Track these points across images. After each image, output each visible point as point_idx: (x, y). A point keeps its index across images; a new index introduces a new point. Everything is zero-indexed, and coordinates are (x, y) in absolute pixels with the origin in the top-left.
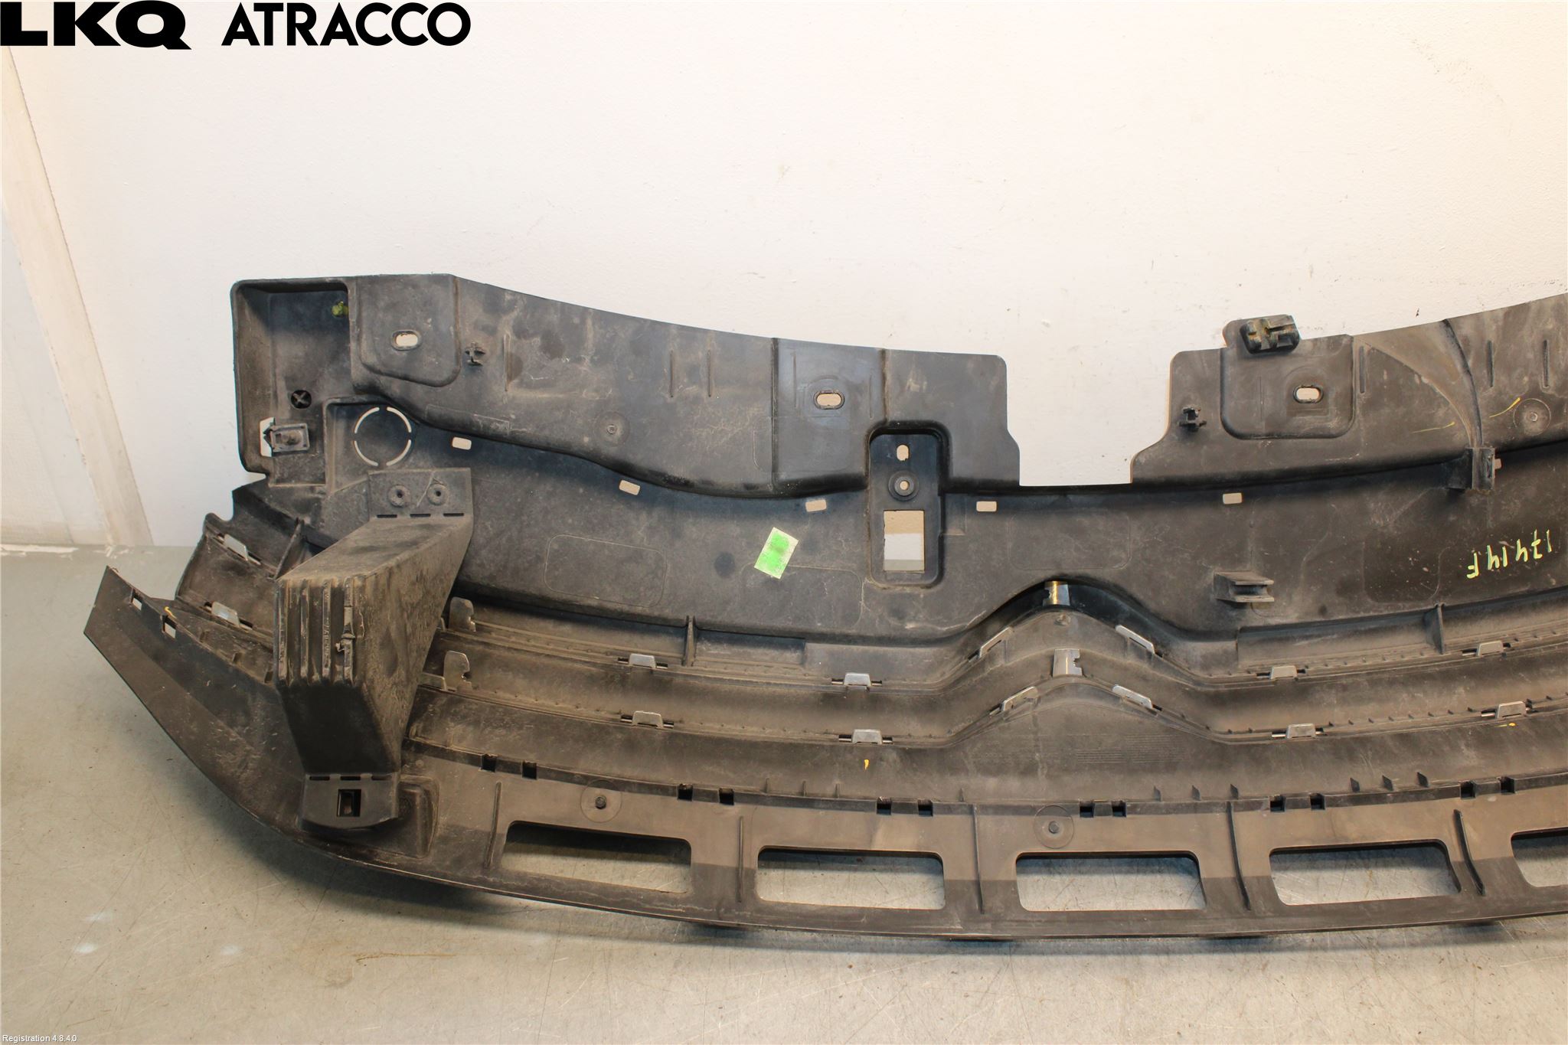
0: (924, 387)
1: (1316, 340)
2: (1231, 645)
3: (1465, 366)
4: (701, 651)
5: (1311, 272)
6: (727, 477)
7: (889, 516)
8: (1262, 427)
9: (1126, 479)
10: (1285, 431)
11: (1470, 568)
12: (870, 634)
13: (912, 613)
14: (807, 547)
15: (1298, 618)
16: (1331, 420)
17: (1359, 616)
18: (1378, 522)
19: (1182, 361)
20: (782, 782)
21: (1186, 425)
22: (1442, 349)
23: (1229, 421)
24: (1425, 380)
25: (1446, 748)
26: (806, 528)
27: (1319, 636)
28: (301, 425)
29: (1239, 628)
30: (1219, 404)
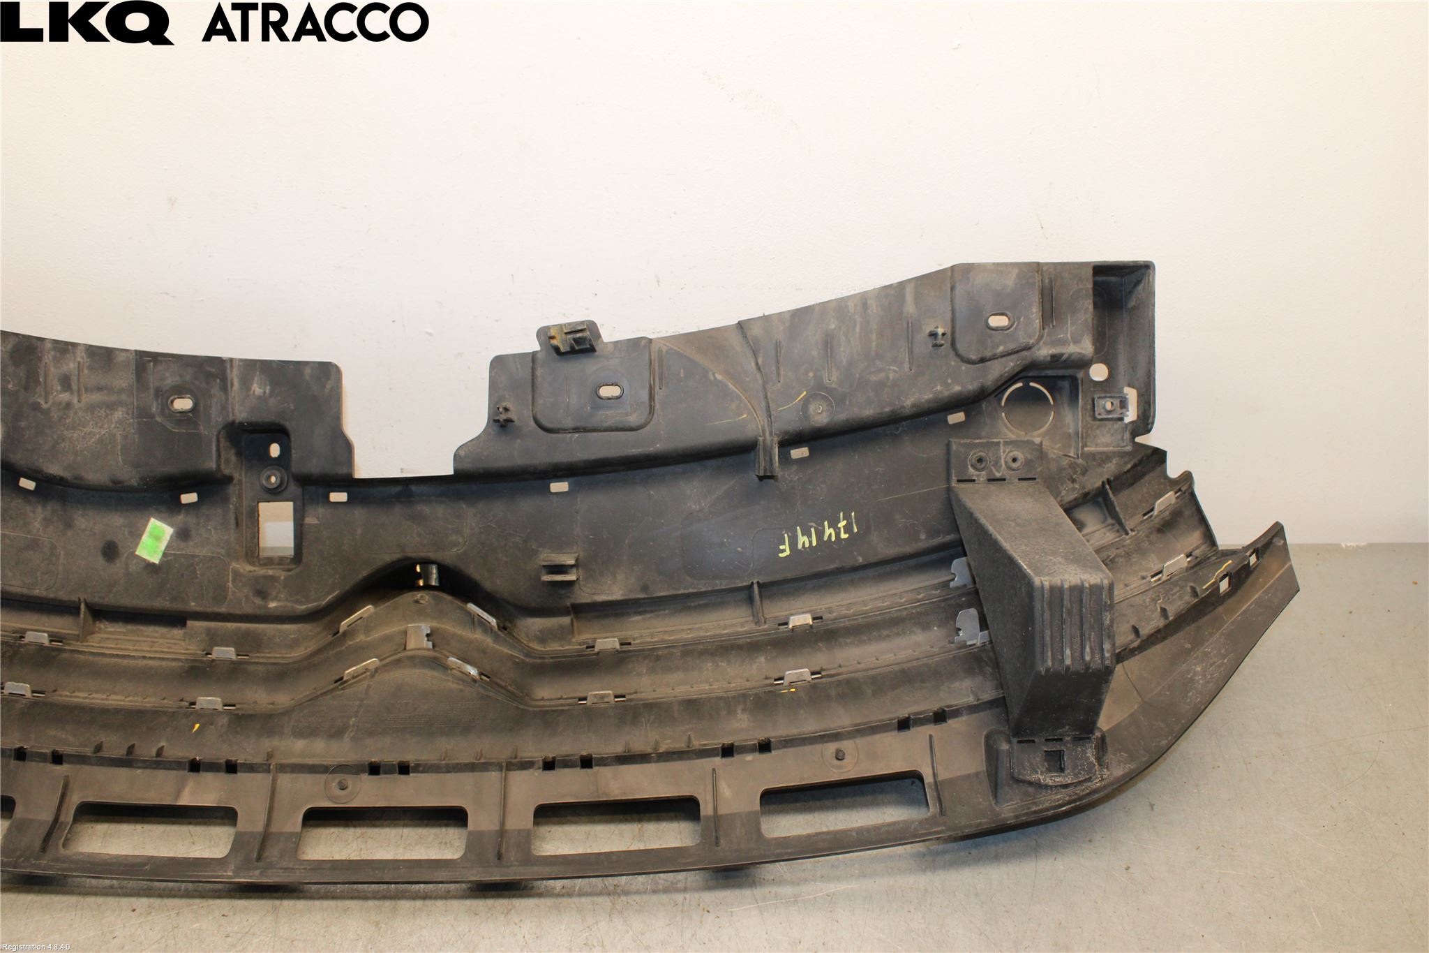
0: (267, 391)
1: (617, 342)
2: (566, 620)
3: (757, 364)
4: (100, 629)
5: (658, 282)
6: (95, 476)
7: (263, 506)
8: (569, 423)
9: (449, 471)
10: (589, 425)
11: (782, 547)
12: (238, 612)
13: (274, 594)
14: (183, 535)
15: (622, 595)
16: (631, 415)
17: (679, 592)
18: (694, 506)
19: (498, 363)
20: (114, 744)
21: (501, 424)
22: (738, 348)
23: (539, 417)
24: (719, 377)
25: (724, 713)
26: (180, 518)
27: (652, 612)
29: (569, 604)
30: (530, 401)
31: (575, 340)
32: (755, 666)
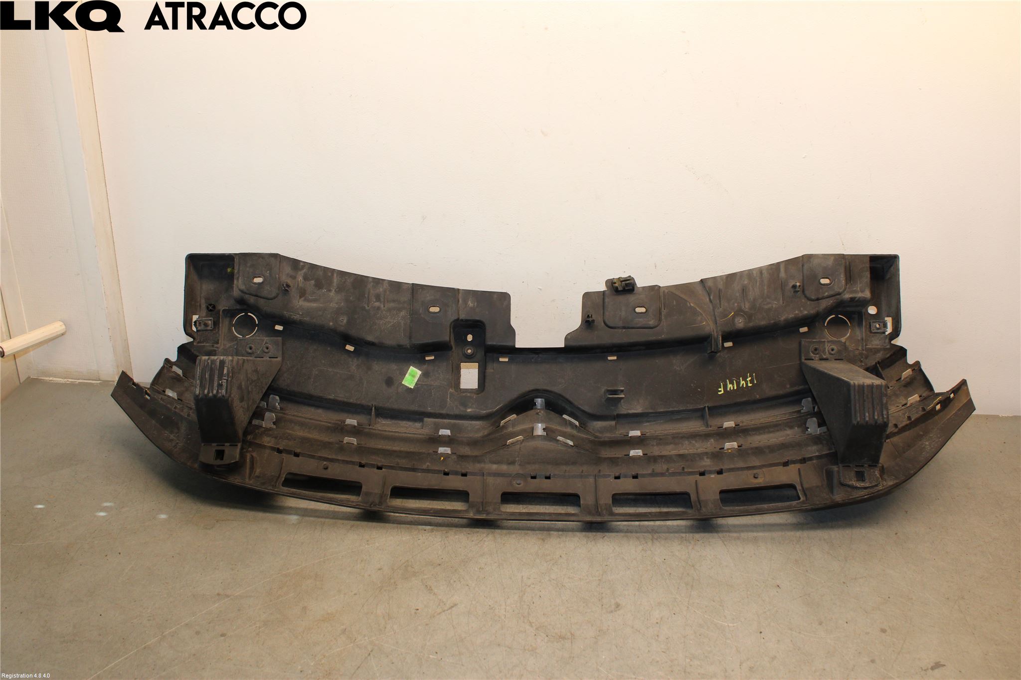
0: (475, 305)
1: (644, 287)
2: (613, 423)
3: (710, 299)
4: (378, 422)
5: (656, 266)
6: (390, 342)
7: (462, 364)
8: (620, 324)
9: (561, 345)
10: (630, 326)
11: (720, 389)
12: (452, 413)
13: (470, 405)
14: (425, 375)
15: (642, 410)
16: (651, 321)
17: (669, 410)
18: (677, 369)
19: (587, 296)
20: (403, 462)
21: (588, 322)
22: (700, 292)
23: (606, 321)
24: (692, 305)
26: (425, 366)
27: (654, 421)
28: (210, 318)
29: (615, 414)
30: (602, 314)
31: (626, 284)
32: (709, 443)
